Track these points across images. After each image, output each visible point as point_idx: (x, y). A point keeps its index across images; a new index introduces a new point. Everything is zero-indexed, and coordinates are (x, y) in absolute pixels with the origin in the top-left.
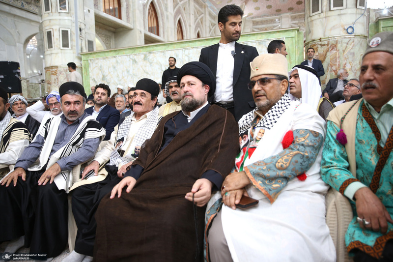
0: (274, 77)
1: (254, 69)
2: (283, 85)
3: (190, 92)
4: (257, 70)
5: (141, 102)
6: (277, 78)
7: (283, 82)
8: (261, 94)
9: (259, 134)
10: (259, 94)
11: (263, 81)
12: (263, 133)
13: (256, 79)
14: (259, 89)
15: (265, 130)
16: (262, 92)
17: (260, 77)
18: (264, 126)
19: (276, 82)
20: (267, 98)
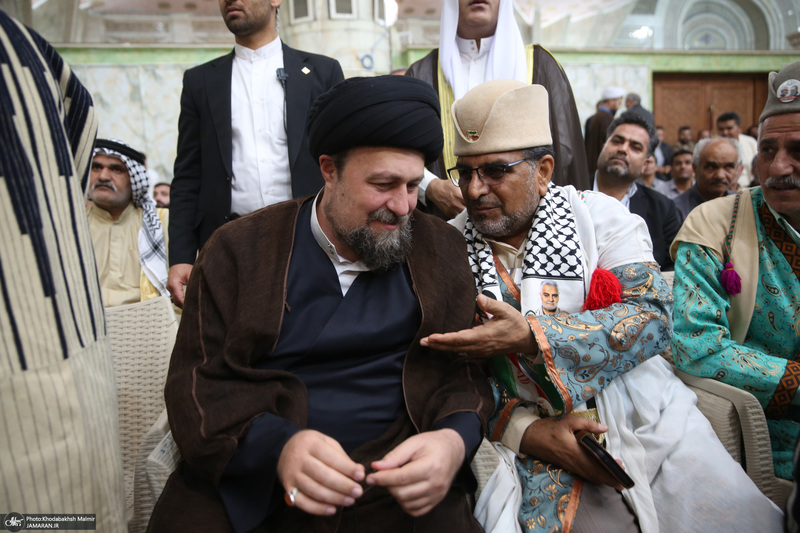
2: (541, 169)
4: (475, 138)
6: (528, 156)
7: (544, 162)
8: (488, 206)
9: (546, 299)
10: (483, 205)
12: (556, 295)
13: (474, 163)
15: (555, 285)
16: (490, 199)
18: (549, 275)
19: (525, 167)
20: (504, 213)
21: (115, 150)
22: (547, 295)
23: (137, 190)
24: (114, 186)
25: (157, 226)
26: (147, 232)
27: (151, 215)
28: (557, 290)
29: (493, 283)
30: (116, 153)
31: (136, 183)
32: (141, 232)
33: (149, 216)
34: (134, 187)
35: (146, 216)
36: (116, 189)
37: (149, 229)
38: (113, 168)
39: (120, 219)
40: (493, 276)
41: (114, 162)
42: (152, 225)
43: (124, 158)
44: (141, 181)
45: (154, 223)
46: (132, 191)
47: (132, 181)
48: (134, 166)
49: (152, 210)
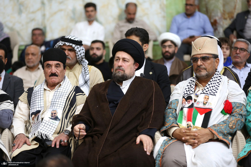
0: (211, 56)
1: (197, 49)
2: (216, 62)
3: (123, 67)
4: (200, 50)
5: (57, 73)
6: (213, 57)
7: (217, 60)
9: (205, 99)
10: (201, 68)
11: (204, 59)
12: (208, 99)
13: (199, 56)
14: (202, 64)
15: (209, 96)
16: (203, 66)
17: (202, 56)
18: (207, 94)
19: (212, 59)
20: (207, 71)
21: (70, 43)
22: (206, 98)
23: (79, 58)
24: (70, 58)
25: (87, 73)
26: (83, 75)
27: (86, 68)
28: (209, 97)
29: (192, 94)
30: (71, 44)
31: (78, 56)
32: (80, 75)
33: (85, 69)
34: (78, 57)
35: (83, 69)
36: (71, 58)
37: (84, 74)
38: (70, 50)
39: (73, 69)
40: (193, 92)
41: (70, 48)
42: (85, 73)
43: (74, 46)
44: (81, 54)
45: (86, 72)
46: (77, 59)
47: (77, 55)
48: (78, 48)
49: (86, 66)
